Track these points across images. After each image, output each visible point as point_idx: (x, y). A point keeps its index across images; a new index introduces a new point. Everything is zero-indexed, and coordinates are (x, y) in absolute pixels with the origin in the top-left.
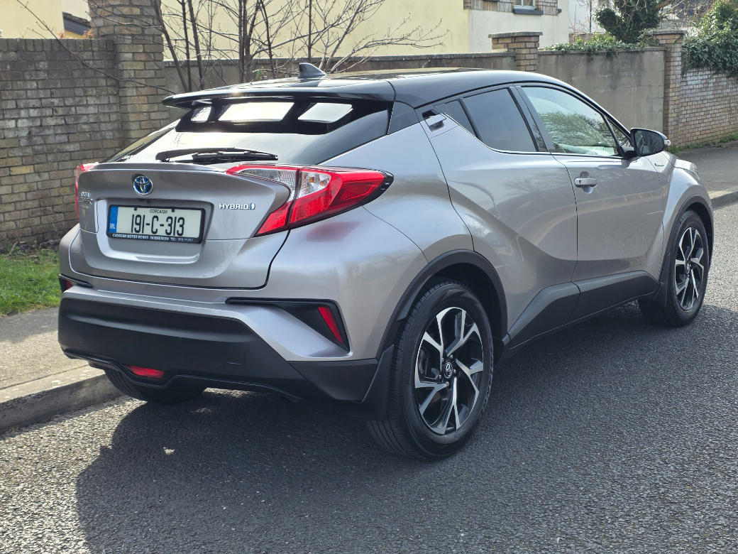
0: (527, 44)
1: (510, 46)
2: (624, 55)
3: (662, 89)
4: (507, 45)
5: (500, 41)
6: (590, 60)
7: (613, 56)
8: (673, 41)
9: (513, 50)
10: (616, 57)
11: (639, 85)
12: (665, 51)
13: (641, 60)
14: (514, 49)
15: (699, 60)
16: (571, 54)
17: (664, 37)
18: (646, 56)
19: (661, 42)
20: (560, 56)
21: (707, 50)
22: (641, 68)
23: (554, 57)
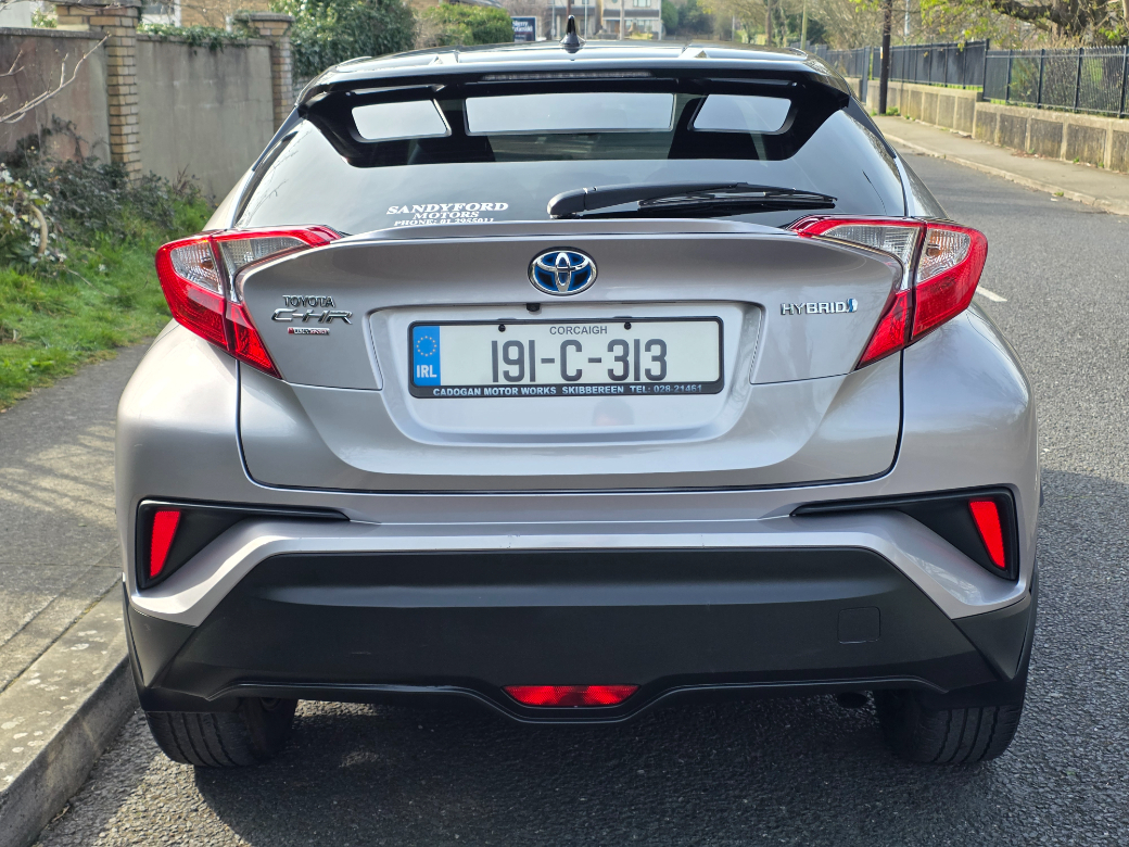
0: (123, 19)
1: (94, 20)
2: (230, 49)
3: (270, 105)
4: (87, 19)
5: (74, 11)
6: (192, 55)
7: (219, 49)
8: (281, 32)
9: (99, 29)
10: (222, 51)
11: (247, 100)
12: (270, 47)
13: (246, 58)
14: (102, 27)
15: (310, 63)
16: (171, 42)
17: (267, 25)
18: (252, 51)
19: (263, 32)
20: (157, 44)
21: (317, 49)
22: (247, 73)
23: (151, 45)
